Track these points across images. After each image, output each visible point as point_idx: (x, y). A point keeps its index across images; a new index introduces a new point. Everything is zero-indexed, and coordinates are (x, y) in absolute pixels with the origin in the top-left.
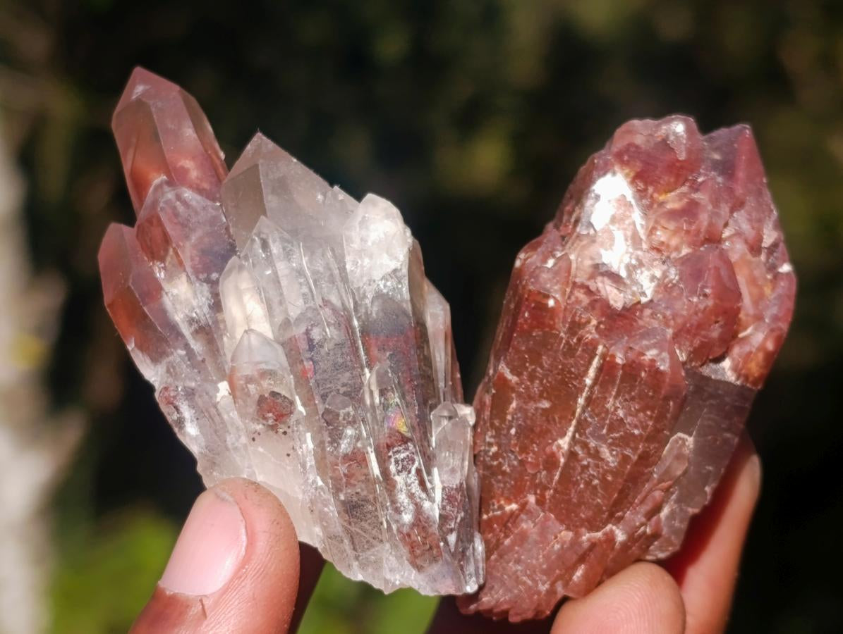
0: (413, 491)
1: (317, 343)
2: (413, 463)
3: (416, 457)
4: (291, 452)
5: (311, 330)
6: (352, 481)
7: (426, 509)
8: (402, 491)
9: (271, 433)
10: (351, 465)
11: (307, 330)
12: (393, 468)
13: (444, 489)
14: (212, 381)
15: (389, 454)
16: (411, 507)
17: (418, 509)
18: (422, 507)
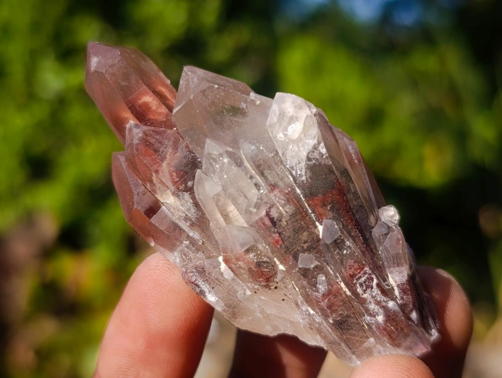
0: (379, 299)
1: (277, 220)
2: (373, 281)
3: (373, 276)
4: (285, 297)
5: (270, 211)
6: (334, 308)
7: (391, 307)
8: (371, 303)
9: (267, 290)
10: (330, 298)
11: (267, 212)
12: (359, 290)
13: (398, 286)
14: (213, 257)
15: (354, 282)
16: (381, 311)
17: (386, 309)
18: (388, 307)
